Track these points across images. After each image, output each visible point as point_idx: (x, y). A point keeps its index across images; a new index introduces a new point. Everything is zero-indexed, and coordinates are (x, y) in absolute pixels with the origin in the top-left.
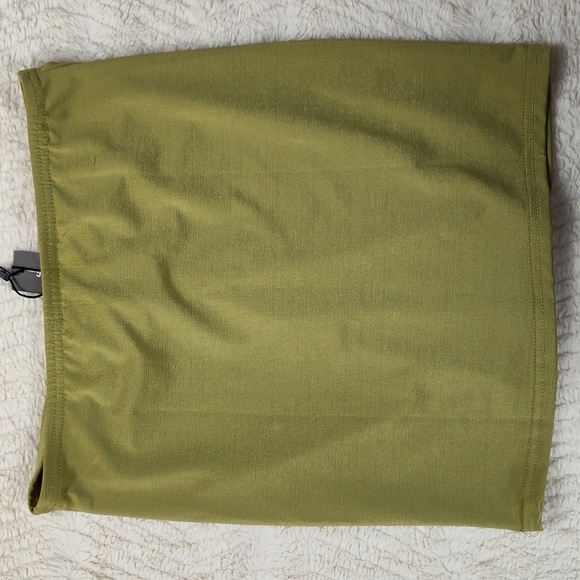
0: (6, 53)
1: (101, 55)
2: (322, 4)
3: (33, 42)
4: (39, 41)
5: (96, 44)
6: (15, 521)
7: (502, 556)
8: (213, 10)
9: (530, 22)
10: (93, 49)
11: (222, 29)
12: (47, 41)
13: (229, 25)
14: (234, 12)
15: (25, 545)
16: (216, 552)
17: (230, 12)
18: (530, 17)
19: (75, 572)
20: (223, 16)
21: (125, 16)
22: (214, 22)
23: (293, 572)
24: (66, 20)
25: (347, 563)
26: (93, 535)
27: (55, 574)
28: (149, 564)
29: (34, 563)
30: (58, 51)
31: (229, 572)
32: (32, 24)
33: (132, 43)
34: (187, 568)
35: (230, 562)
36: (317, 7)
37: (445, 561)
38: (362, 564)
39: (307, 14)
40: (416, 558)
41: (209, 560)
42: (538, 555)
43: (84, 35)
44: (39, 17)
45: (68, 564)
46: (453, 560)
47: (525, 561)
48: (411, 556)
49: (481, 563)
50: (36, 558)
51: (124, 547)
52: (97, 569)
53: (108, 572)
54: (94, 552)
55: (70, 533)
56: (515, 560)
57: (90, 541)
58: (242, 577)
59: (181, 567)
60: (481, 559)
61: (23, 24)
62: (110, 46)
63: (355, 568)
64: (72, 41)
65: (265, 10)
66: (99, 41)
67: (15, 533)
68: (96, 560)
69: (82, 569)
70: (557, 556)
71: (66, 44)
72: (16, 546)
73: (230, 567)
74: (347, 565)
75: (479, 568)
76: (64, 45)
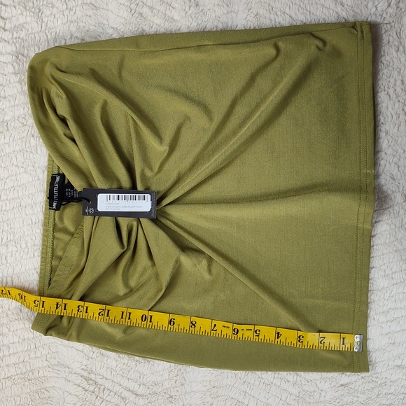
0: (54, 30)
1: (115, 36)
2: (261, 13)
3: (72, 25)
4: (76, 24)
5: (113, 28)
6: (33, 338)
7: (356, 381)
8: (190, 12)
9: (395, 33)
10: (110, 31)
11: (196, 24)
12: (81, 24)
13: (200, 22)
14: (204, 14)
15: (39, 355)
16: (166, 368)
17: (201, 14)
18: (394, 30)
19: (70, 375)
20: (197, 16)
21: (133, 12)
22: (191, 19)
23: (216, 384)
24: (95, 11)
25: (253, 380)
26: (85, 351)
27: (58, 376)
28: (121, 373)
29: (44, 367)
30: (88, 31)
31: (174, 381)
32: (72, 13)
33: (136, 29)
34: (145, 377)
35: (175, 374)
36: (257, 14)
37: (318, 383)
38: (263, 381)
39: (251, 19)
40: (299, 379)
41: (161, 373)
42: (379, 382)
43: (106, 22)
44: (78, 9)
45: (67, 370)
46: (323, 382)
47: (371, 385)
48: (295, 377)
49: (342, 385)
50: (45, 364)
51: (105, 361)
52: (85, 374)
53: (93, 376)
54: (84, 363)
55: (69, 349)
56: (364, 385)
57: (82, 355)
58: (182, 385)
59: (142, 376)
60: (342, 382)
61: (66, 12)
62: (122, 30)
63: (258, 383)
64: (97, 25)
65: (224, 14)
66: (115, 26)
67: (33, 346)
68: (85, 368)
69: (75, 373)
70: (392, 384)
71: (94, 27)
72: (33, 355)
73: (175, 378)
74: (252, 382)
75: (340, 388)
76: (92, 28)
